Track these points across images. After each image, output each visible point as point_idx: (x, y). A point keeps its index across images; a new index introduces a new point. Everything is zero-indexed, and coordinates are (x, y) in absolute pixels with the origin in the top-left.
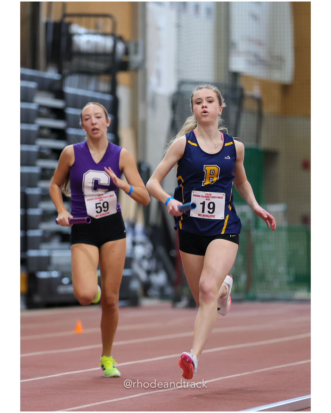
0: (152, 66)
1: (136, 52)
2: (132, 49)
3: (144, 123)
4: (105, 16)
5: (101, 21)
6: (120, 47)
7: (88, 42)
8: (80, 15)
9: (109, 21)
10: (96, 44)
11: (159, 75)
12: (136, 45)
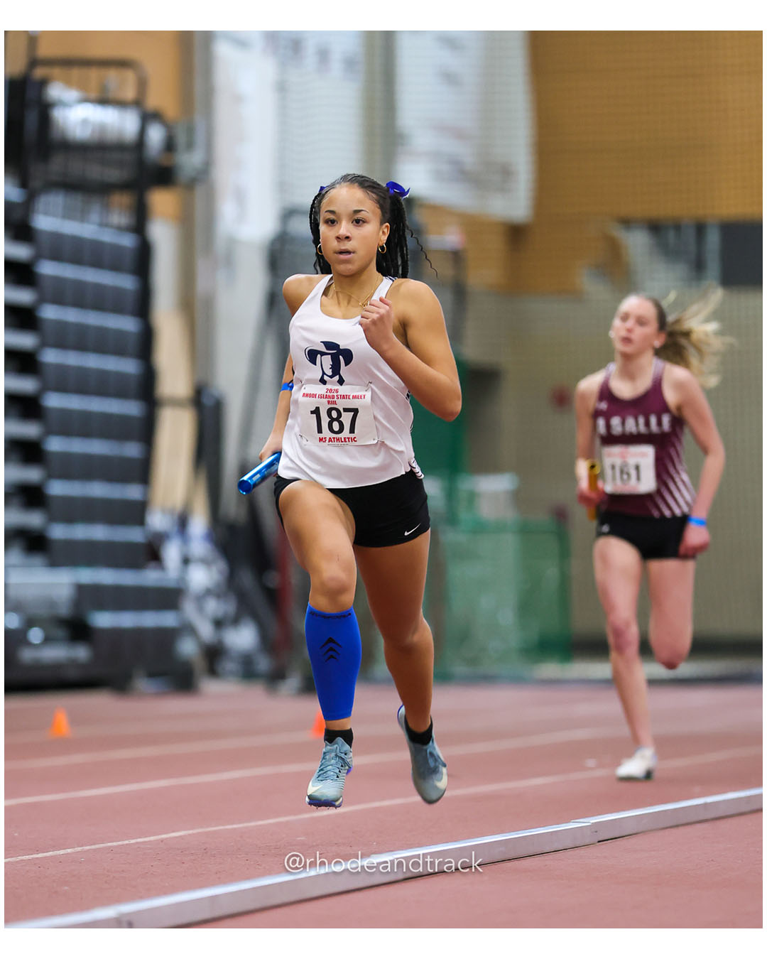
0: (226, 177)
1: (190, 145)
2: (181, 139)
3: (209, 303)
4: (122, 64)
5: (112, 76)
6: (155, 135)
7: (85, 122)
8: (68, 63)
9: (130, 76)
10: (102, 128)
11: (240, 197)
12: (190, 131)
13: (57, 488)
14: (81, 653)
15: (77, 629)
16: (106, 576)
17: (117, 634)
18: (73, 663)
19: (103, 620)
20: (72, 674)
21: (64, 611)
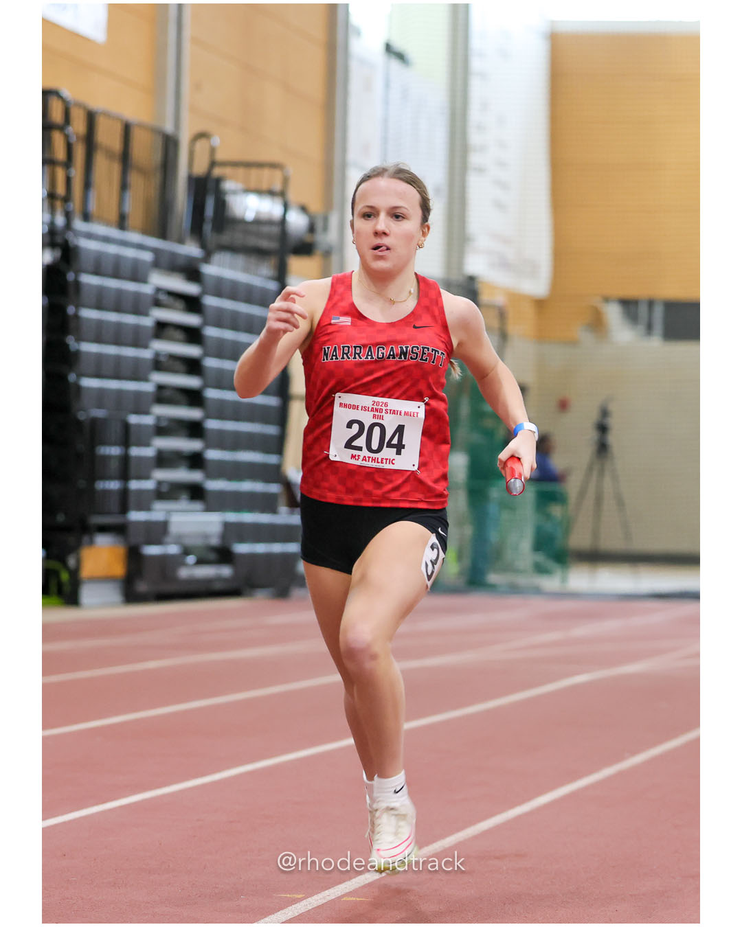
13: (213, 455)
14: (226, 571)
15: (223, 555)
16: (248, 517)
17: (253, 557)
18: (219, 579)
19: (241, 548)
20: (218, 586)
21: (215, 541)
